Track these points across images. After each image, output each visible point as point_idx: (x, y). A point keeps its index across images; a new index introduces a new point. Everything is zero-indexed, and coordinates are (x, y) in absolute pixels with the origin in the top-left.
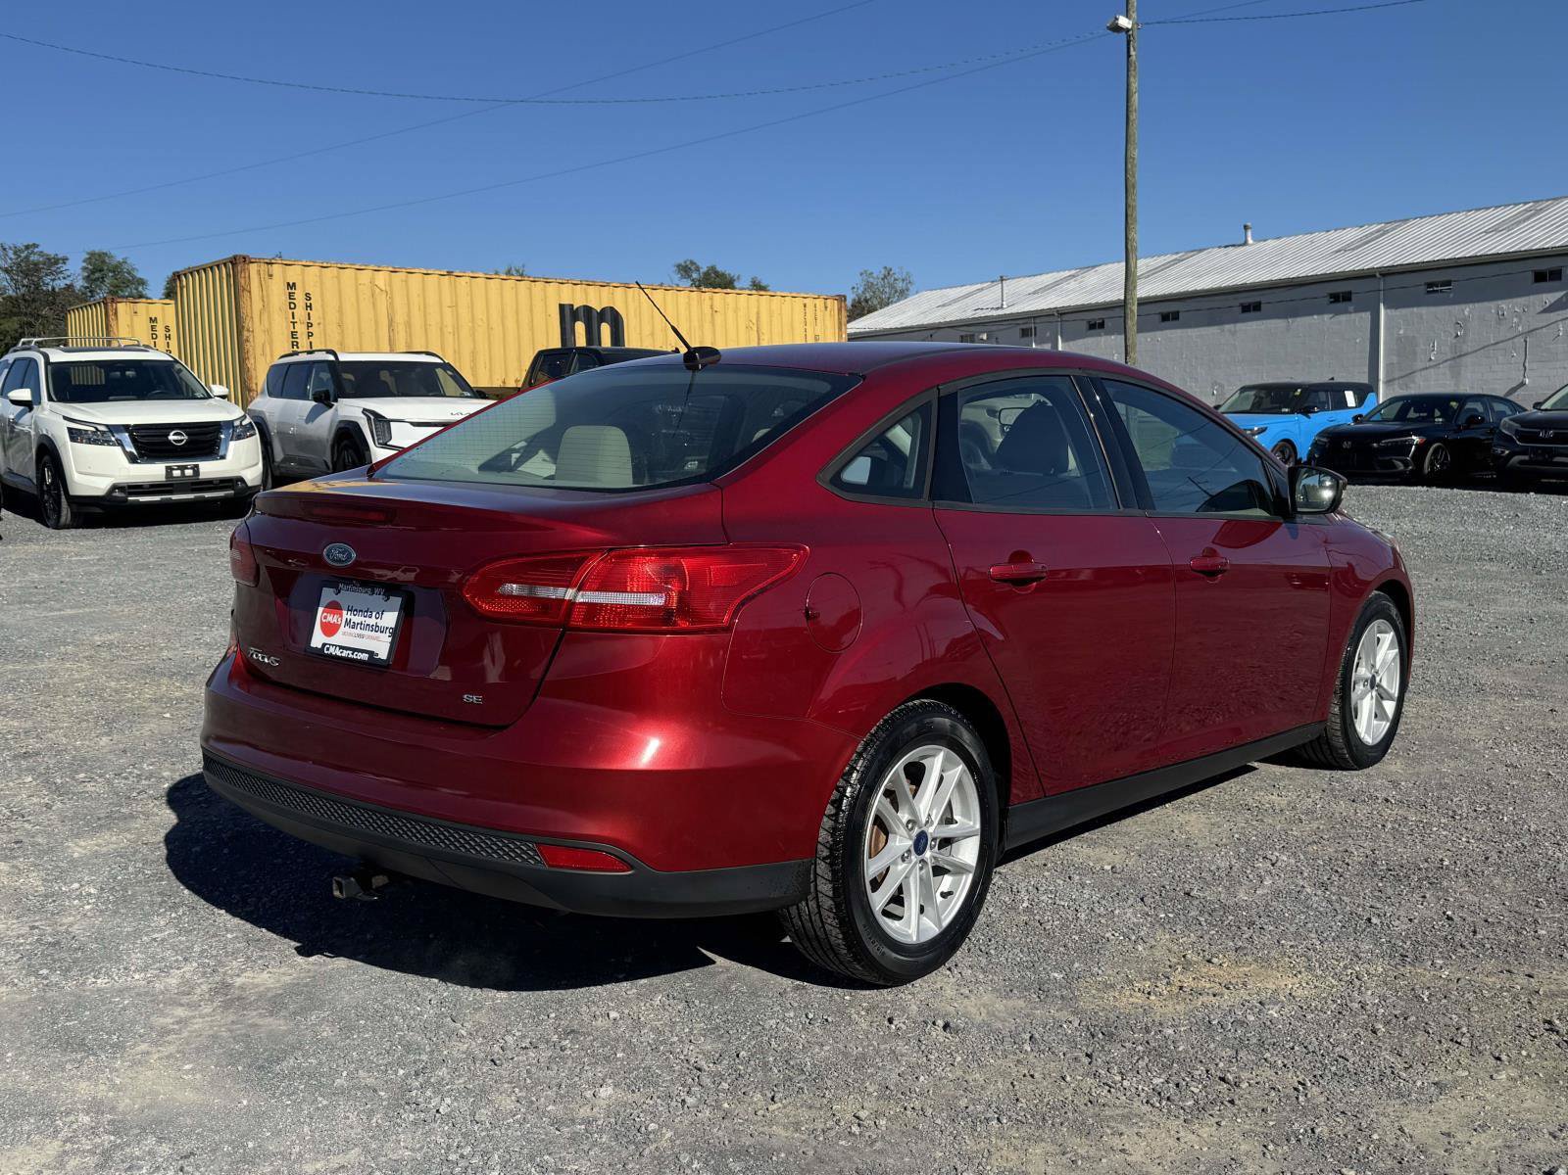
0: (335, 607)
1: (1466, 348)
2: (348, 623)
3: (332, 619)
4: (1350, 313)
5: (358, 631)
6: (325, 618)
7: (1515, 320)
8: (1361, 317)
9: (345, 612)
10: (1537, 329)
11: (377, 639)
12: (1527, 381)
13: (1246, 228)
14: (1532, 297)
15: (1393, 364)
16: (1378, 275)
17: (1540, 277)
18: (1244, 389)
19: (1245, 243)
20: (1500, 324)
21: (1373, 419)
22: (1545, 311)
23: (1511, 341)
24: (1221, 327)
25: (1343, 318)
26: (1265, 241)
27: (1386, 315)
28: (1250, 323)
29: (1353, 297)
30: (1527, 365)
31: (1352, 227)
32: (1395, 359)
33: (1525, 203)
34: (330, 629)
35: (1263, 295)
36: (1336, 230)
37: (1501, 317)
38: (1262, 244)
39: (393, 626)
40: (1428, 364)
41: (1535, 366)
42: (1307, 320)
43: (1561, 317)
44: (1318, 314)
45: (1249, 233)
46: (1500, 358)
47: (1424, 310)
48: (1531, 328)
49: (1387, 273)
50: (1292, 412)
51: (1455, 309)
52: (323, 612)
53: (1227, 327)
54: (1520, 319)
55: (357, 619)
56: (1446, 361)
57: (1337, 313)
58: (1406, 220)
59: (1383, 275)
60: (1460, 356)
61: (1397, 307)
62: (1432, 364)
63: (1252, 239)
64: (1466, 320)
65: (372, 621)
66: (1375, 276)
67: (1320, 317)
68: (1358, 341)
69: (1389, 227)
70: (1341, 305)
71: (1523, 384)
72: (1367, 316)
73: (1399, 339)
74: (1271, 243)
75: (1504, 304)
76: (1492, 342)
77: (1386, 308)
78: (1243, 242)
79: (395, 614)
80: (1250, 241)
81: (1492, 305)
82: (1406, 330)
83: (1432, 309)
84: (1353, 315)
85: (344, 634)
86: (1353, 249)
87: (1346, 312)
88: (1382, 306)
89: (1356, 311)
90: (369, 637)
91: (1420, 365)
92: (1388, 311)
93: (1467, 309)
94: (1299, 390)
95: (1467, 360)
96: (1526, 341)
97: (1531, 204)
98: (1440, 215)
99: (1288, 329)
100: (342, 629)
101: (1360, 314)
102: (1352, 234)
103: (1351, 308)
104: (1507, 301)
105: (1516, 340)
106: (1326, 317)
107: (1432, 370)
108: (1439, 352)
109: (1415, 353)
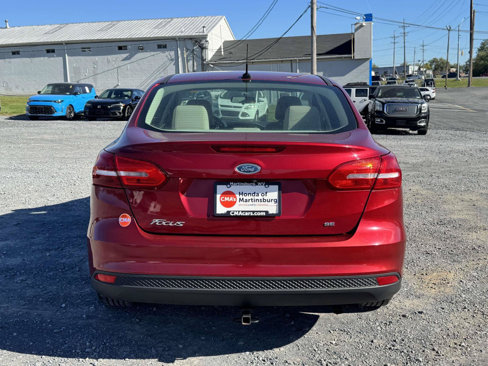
0: (229, 194)
1: (98, 72)
2: (241, 200)
3: (228, 199)
4: (55, 57)
6: (224, 199)
7: (114, 63)
8: (59, 59)
9: (237, 195)
10: (121, 66)
12: (119, 84)
13: (6, 21)
14: (118, 55)
15: (72, 77)
16: (64, 44)
17: (120, 48)
18: (49, 85)
19: (6, 28)
20: (109, 64)
21: (102, 97)
22: (123, 60)
23: (113, 70)
24: (5, 60)
25: (52, 59)
26: (14, 27)
27: (68, 58)
28: (16, 59)
29: (55, 51)
30: (119, 78)
31: (48, 24)
32: (73, 75)
33: (108, 22)
34: (229, 204)
35: (21, 48)
36: (42, 25)
37: (109, 62)
38: (13, 28)
40: (85, 77)
41: (121, 79)
42: (39, 59)
43: (128, 63)
44: (43, 57)
45: (7, 24)
46: (110, 76)
47: (82, 58)
48: (119, 66)
49: (68, 43)
50: (70, 94)
51: (93, 57)
52: (221, 197)
53: (7, 60)
54: (115, 63)
56: (91, 76)
57: (50, 57)
58: (68, 24)
59: (66, 44)
60: (96, 74)
61: (72, 56)
62: (87, 77)
63: (9, 26)
64: (97, 62)
66: (63, 44)
67: (44, 58)
68: (59, 67)
69: (62, 26)
70: (51, 54)
71: (118, 85)
72: (61, 58)
73: (74, 67)
74: (17, 28)
75: (109, 57)
76: (107, 70)
77: (68, 56)
78: (5, 27)
80: (8, 27)
81: (105, 57)
82: (76, 65)
83: (85, 57)
84: (56, 58)
85: (240, 205)
86: (51, 33)
87: (53, 57)
88: (66, 55)
89: (57, 56)
91: (82, 77)
92: (69, 57)
93: (97, 58)
94: (71, 86)
95: (98, 76)
96: (118, 70)
97: (110, 22)
98: (80, 23)
99: (32, 62)
100: (238, 203)
101: (58, 58)
102: (48, 28)
103: (55, 55)
104: (110, 56)
105: (114, 70)
106: (46, 58)
107: (87, 79)
108: (89, 73)
109: (80, 73)
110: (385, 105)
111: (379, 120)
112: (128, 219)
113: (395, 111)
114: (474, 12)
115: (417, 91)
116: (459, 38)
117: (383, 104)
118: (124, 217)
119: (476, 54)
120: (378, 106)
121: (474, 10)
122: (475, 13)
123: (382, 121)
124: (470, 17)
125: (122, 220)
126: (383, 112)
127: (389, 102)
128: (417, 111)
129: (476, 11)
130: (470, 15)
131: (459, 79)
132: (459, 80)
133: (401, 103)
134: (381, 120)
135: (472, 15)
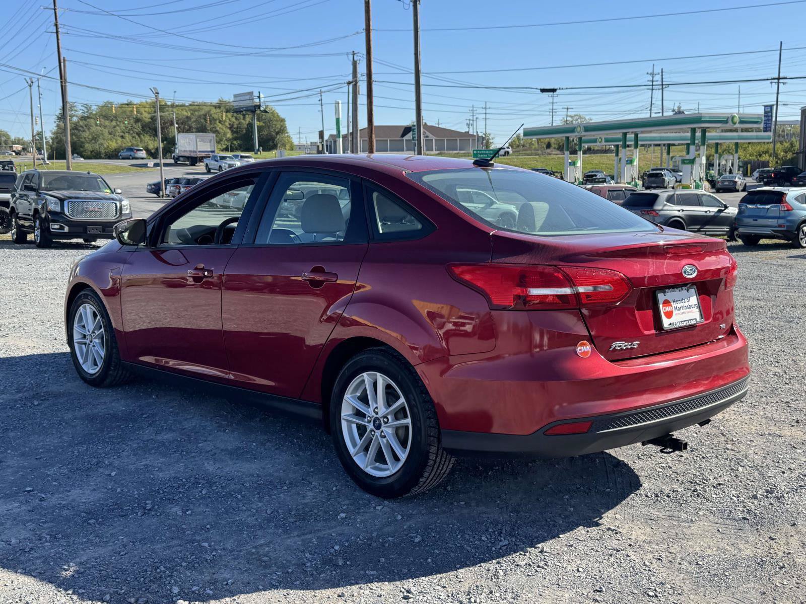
0: (667, 303)
2: (676, 308)
3: (668, 309)
5: (682, 311)
6: (665, 309)
9: (672, 303)
11: (691, 312)
34: (669, 315)
39: (697, 303)
52: (663, 307)
55: (679, 305)
65: (686, 304)
79: (695, 298)
85: (676, 315)
90: (688, 312)
100: (674, 313)
110: (66, 203)
111: (56, 227)
112: (588, 347)
113: (83, 211)
114: (64, 60)
115: (100, 181)
116: (40, 98)
117: (62, 201)
118: (584, 345)
119: (55, 125)
120: (52, 203)
121: (64, 58)
122: (67, 63)
123: (62, 228)
124: (58, 67)
125: (580, 350)
126: (62, 212)
127: (70, 198)
128: (116, 211)
129: (66, 59)
130: (58, 64)
131: (48, 162)
132: (48, 164)
133: (91, 199)
134: (60, 226)
135: (62, 64)
